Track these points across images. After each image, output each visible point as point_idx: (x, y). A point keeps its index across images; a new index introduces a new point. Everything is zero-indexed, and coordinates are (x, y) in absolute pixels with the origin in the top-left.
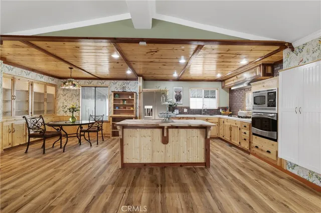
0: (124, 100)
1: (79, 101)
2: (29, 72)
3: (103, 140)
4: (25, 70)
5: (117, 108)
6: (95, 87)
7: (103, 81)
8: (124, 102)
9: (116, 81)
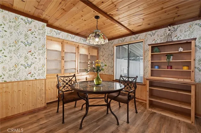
0: (168, 55)
1: (114, 61)
2: (74, 36)
3: (137, 112)
4: (70, 34)
5: (156, 67)
6: (128, 44)
7: (137, 35)
8: (169, 58)
9: (154, 31)
